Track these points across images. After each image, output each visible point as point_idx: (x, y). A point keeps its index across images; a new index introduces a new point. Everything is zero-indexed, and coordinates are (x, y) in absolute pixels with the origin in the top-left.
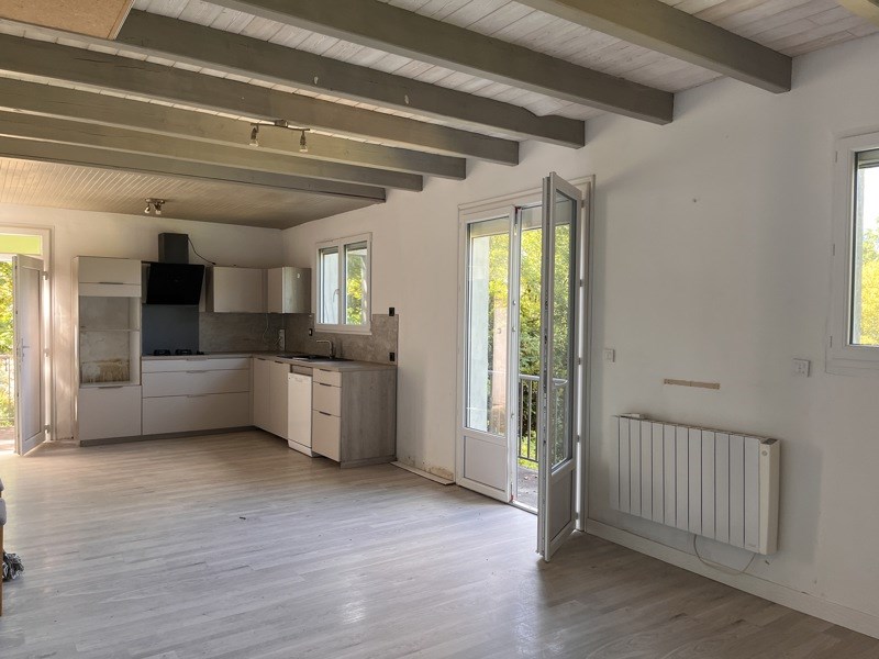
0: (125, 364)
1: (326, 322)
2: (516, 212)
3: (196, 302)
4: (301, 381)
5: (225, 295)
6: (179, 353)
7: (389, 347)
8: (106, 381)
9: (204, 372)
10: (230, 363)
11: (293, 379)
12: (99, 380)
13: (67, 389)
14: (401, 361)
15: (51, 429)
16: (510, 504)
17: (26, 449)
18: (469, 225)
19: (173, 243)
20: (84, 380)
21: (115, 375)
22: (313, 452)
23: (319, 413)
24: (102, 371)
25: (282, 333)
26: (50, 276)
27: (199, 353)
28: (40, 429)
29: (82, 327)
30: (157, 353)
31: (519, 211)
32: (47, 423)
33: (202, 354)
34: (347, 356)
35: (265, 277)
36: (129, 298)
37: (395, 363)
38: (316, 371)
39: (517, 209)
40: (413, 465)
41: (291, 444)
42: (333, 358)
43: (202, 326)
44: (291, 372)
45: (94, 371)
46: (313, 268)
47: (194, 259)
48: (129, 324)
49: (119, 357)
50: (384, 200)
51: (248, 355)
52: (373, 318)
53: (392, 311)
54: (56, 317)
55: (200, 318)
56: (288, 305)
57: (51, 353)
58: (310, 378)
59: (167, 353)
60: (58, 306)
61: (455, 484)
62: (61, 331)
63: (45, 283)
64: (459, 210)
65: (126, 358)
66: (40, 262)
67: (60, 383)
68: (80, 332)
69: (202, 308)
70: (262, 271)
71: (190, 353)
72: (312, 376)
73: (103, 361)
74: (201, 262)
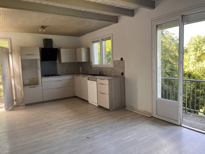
0: (36, 79)
1: (95, 64)
2: (182, 17)
3: (56, 60)
4: (92, 83)
5: (64, 57)
6: (52, 75)
7: (121, 71)
8: (31, 85)
9: (60, 81)
10: (68, 78)
11: (89, 82)
12: (29, 85)
13: (19, 87)
14: (126, 75)
15: (16, 100)
16: (181, 126)
17: (8, 108)
18: (157, 25)
19: (48, 42)
20: (25, 85)
21: (34, 83)
22: (98, 105)
23: (100, 93)
24: (30, 82)
25: (81, 68)
26: (11, 53)
27: (58, 75)
28: (12, 101)
29: (22, 69)
30: (45, 76)
31: (183, 17)
32: (14, 99)
33: (59, 75)
34: (104, 74)
35: (76, 51)
36: (36, 59)
37: (124, 76)
38: (98, 80)
39: (182, 16)
40: (133, 109)
41: (89, 102)
42: (100, 75)
43: (58, 67)
44: (88, 80)
45: (27, 82)
46: (90, 48)
47: (54, 47)
48: (37, 67)
49: (34, 77)
50: (117, 22)
51: (73, 75)
52: (114, 62)
53: (122, 59)
54: (14, 66)
55: (57, 65)
56: (84, 59)
57: (14, 77)
58: (96, 82)
59: (49, 76)
60: (15, 63)
61: (152, 117)
62: (16, 70)
63: (10, 56)
64: (152, 21)
65: (36, 77)
66: (8, 49)
67: (18, 86)
68: (22, 71)
69: (57, 62)
70: (75, 49)
71: (55, 75)
72: (97, 81)
73: (30, 79)
74: (57, 47)
